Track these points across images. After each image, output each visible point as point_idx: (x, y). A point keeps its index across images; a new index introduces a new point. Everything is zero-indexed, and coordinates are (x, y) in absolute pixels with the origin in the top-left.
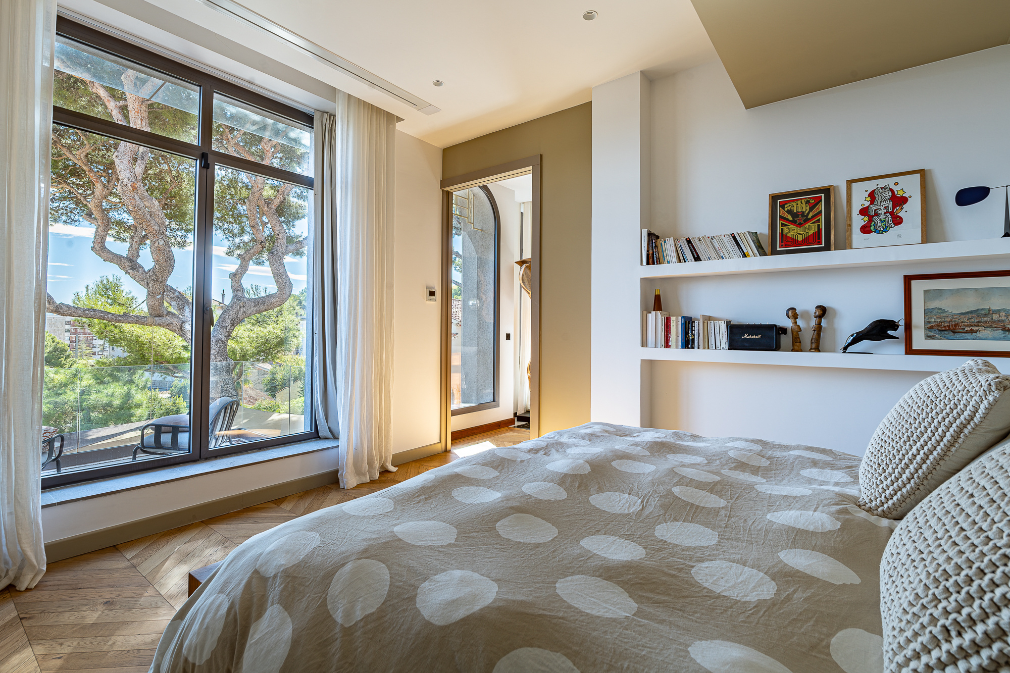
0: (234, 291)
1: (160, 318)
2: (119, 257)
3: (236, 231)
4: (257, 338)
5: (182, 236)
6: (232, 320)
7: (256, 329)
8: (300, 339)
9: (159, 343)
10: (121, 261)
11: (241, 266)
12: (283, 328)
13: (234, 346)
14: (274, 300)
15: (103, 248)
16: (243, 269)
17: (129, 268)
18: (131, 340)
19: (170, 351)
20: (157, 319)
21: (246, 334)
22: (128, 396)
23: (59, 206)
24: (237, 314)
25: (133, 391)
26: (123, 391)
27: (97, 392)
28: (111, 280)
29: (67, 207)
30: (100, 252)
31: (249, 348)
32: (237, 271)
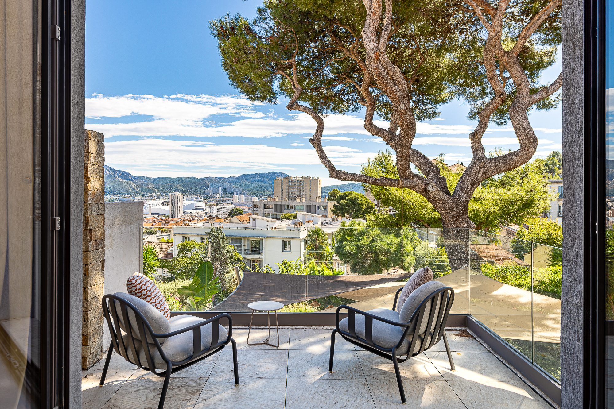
0: (474, 152)
1: (408, 180)
2: (382, 130)
3: (477, 94)
4: (501, 200)
5: (432, 108)
6: (472, 181)
7: (501, 191)
8: (548, 202)
9: (415, 204)
10: (383, 134)
11: (480, 124)
12: (529, 190)
13: (478, 207)
14: (515, 158)
15: (371, 125)
16: (483, 126)
17: (389, 139)
18: (396, 201)
19: (424, 210)
20: (405, 181)
21: (490, 196)
22: (400, 246)
23: (348, 99)
24: (477, 174)
25: (404, 242)
26: (398, 241)
27: (382, 240)
28: (385, 153)
29: (352, 98)
30: (369, 128)
31: (492, 209)
32: (476, 130)
